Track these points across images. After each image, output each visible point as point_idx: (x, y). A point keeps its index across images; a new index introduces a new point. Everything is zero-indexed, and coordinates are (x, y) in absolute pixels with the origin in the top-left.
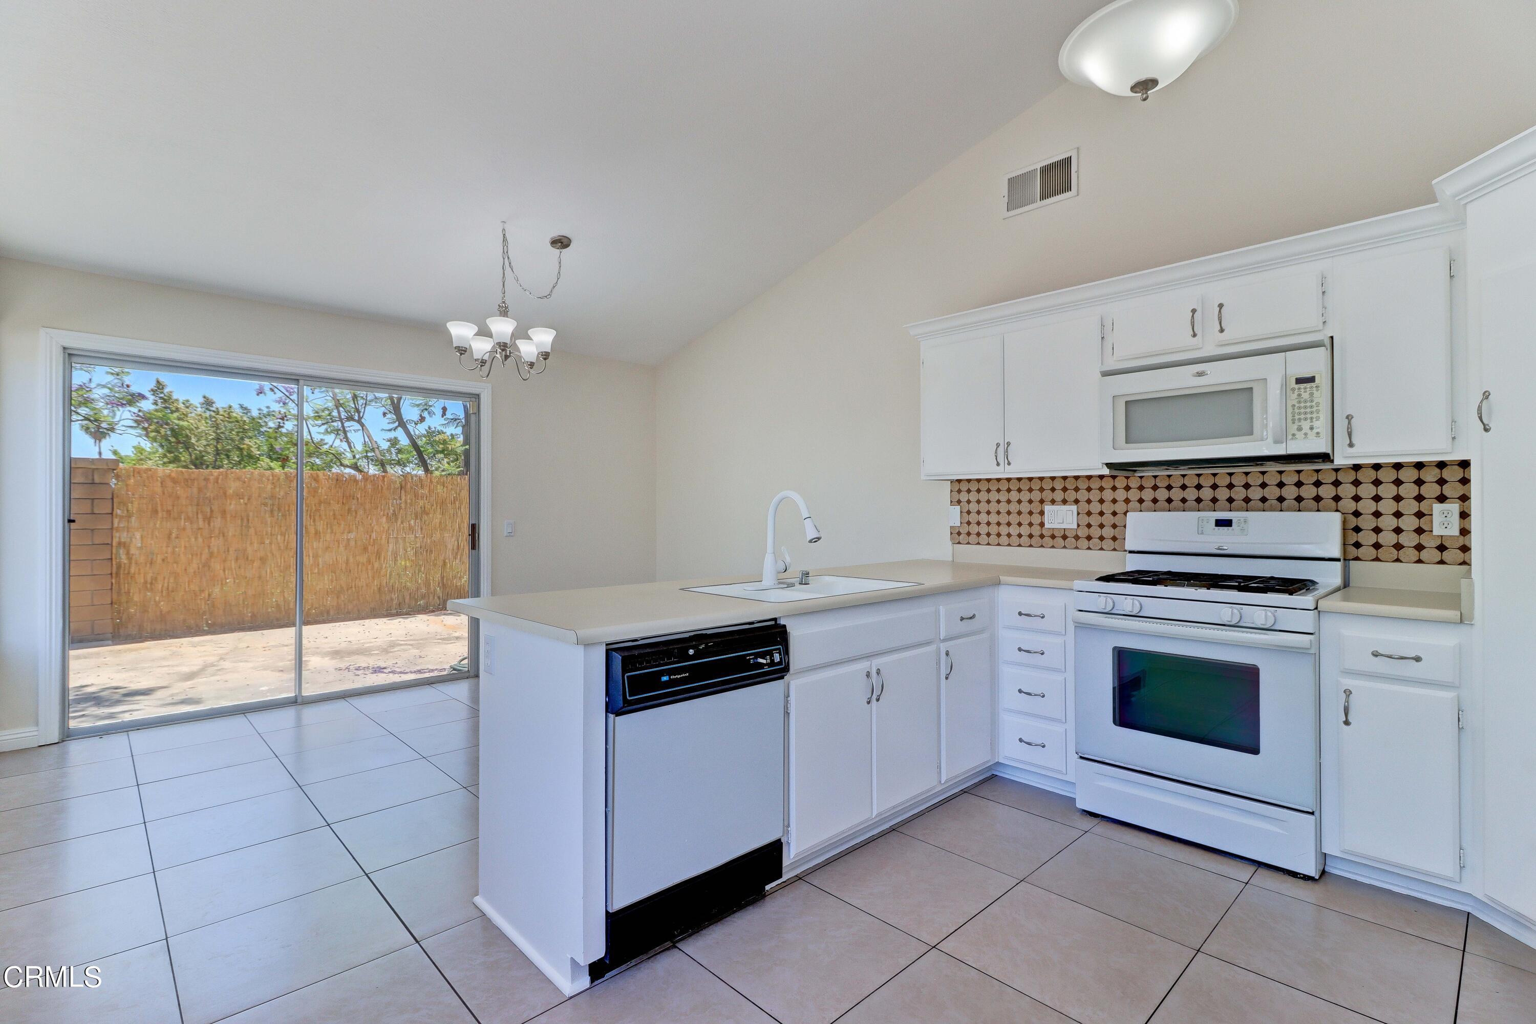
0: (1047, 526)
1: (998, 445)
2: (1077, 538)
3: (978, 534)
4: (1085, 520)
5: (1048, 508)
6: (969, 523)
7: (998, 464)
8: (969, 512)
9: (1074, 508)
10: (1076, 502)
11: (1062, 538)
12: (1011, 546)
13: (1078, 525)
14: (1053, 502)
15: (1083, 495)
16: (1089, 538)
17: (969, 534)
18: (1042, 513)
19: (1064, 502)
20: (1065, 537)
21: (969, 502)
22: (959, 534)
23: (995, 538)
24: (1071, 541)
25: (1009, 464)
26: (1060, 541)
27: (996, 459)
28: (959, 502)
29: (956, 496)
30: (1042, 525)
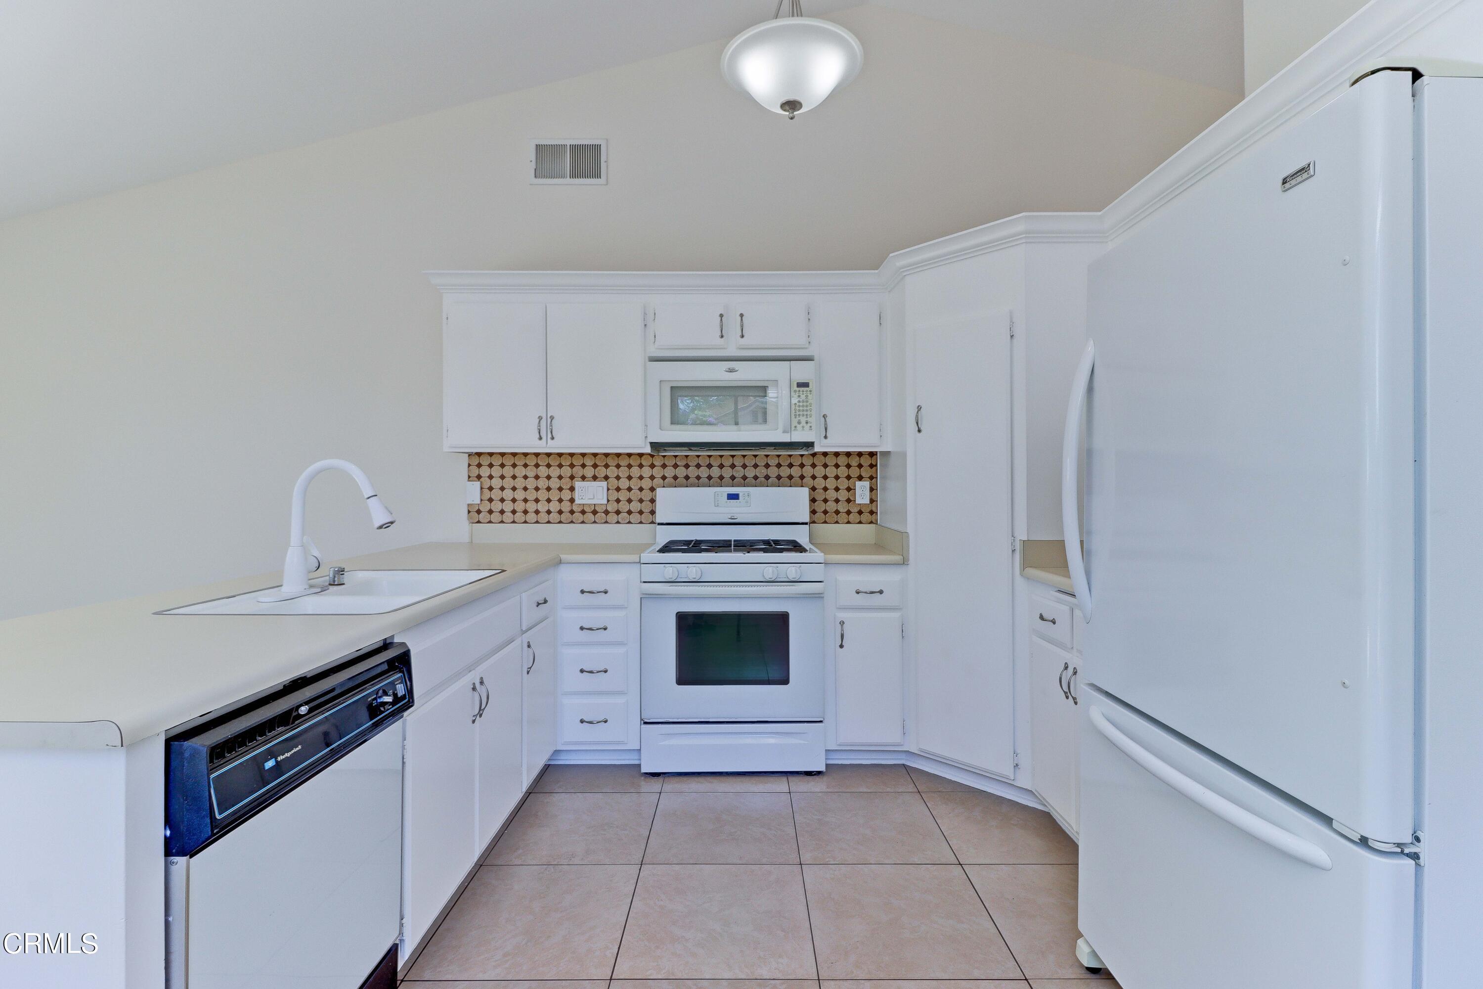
0: (577, 501)
1: (540, 418)
2: (607, 512)
3: (502, 512)
4: (614, 495)
5: (578, 484)
6: (491, 500)
7: (540, 438)
8: (491, 489)
9: (604, 484)
10: (606, 478)
11: (593, 513)
12: (539, 523)
13: (608, 501)
14: (583, 478)
15: (612, 472)
16: (618, 512)
17: (491, 512)
18: (572, 489)
19: (595, 478)
20: (595, 512)
21: (491, 477)
22: (479, 512)
23: (522, 516)
24: (601, 516)
25: (553, 438)
26: (590, 517)
27: (539, 433)
28: (479, 477)
29: (475, 471)
30: (572, 501)
